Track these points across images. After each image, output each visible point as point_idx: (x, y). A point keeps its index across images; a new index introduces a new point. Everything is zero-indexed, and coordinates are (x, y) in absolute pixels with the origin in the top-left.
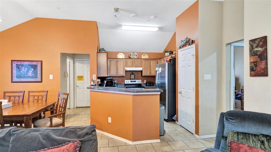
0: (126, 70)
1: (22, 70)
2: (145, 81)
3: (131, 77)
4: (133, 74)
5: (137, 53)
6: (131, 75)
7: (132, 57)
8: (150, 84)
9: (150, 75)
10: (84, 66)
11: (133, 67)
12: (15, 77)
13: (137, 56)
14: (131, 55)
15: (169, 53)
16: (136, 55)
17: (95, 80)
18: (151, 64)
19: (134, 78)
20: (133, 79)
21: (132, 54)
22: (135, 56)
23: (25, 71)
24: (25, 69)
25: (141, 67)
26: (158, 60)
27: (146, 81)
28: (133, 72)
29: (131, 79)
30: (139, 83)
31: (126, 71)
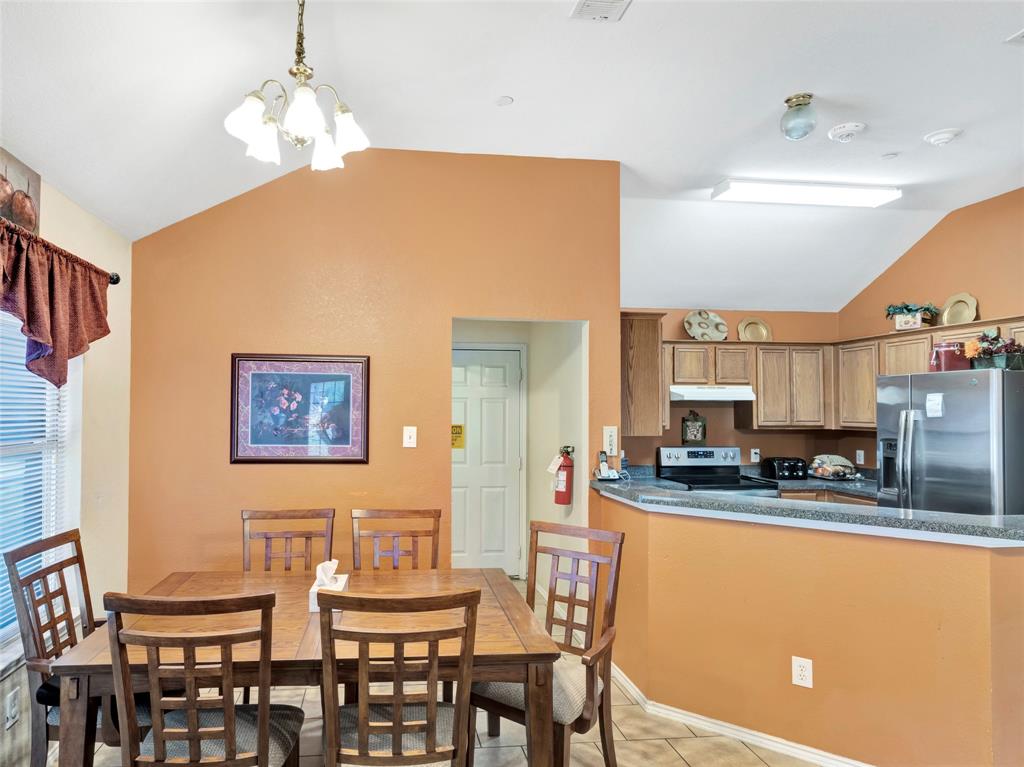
0: (673, 399)
1: (278, 404)
2: (753, 451)
3: (684, 432)
4: (695, 417)
5: (718, 313)
6: (684, 420)
7: (696, 331)
8: (793, 469)
9: (788, 423)
10: (466, 376)
11: (705, 383)
12: (246, 433)
13: (721, 327)
14: (690, 324)
15: (919, 316)
16: (717, 326)
17: (615, 453)
18: (797, 368)
19: (699, 437)
20: (695, 444)
21: (695, 320)
22: (712, 328)
23: (294, 406)
24: (290, 399)
25: (747, 384)
26: (826, 347)
27: (758, 451)
28: (697, 410)
29: (685, 443)
30: (729, 462)
31: (672, 402)
